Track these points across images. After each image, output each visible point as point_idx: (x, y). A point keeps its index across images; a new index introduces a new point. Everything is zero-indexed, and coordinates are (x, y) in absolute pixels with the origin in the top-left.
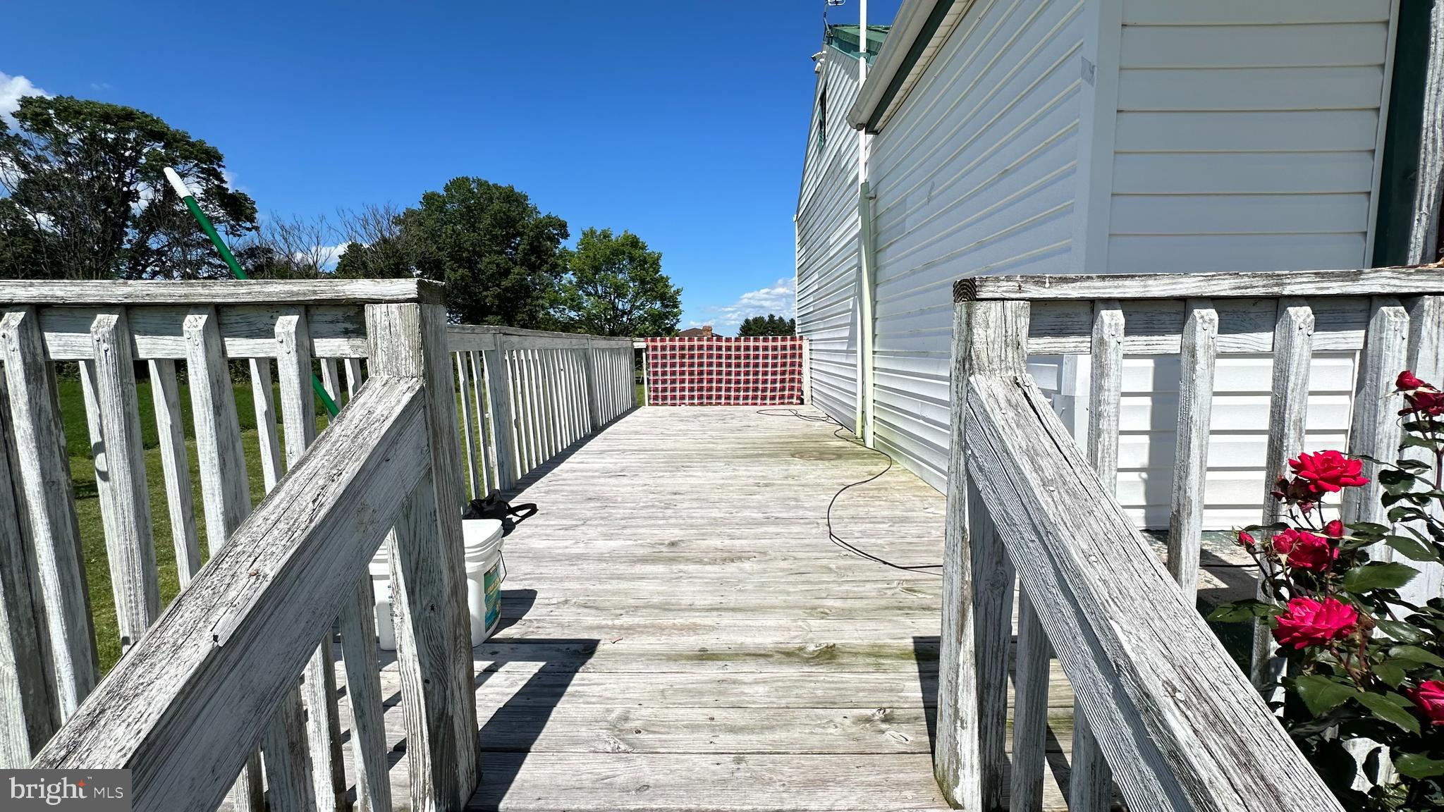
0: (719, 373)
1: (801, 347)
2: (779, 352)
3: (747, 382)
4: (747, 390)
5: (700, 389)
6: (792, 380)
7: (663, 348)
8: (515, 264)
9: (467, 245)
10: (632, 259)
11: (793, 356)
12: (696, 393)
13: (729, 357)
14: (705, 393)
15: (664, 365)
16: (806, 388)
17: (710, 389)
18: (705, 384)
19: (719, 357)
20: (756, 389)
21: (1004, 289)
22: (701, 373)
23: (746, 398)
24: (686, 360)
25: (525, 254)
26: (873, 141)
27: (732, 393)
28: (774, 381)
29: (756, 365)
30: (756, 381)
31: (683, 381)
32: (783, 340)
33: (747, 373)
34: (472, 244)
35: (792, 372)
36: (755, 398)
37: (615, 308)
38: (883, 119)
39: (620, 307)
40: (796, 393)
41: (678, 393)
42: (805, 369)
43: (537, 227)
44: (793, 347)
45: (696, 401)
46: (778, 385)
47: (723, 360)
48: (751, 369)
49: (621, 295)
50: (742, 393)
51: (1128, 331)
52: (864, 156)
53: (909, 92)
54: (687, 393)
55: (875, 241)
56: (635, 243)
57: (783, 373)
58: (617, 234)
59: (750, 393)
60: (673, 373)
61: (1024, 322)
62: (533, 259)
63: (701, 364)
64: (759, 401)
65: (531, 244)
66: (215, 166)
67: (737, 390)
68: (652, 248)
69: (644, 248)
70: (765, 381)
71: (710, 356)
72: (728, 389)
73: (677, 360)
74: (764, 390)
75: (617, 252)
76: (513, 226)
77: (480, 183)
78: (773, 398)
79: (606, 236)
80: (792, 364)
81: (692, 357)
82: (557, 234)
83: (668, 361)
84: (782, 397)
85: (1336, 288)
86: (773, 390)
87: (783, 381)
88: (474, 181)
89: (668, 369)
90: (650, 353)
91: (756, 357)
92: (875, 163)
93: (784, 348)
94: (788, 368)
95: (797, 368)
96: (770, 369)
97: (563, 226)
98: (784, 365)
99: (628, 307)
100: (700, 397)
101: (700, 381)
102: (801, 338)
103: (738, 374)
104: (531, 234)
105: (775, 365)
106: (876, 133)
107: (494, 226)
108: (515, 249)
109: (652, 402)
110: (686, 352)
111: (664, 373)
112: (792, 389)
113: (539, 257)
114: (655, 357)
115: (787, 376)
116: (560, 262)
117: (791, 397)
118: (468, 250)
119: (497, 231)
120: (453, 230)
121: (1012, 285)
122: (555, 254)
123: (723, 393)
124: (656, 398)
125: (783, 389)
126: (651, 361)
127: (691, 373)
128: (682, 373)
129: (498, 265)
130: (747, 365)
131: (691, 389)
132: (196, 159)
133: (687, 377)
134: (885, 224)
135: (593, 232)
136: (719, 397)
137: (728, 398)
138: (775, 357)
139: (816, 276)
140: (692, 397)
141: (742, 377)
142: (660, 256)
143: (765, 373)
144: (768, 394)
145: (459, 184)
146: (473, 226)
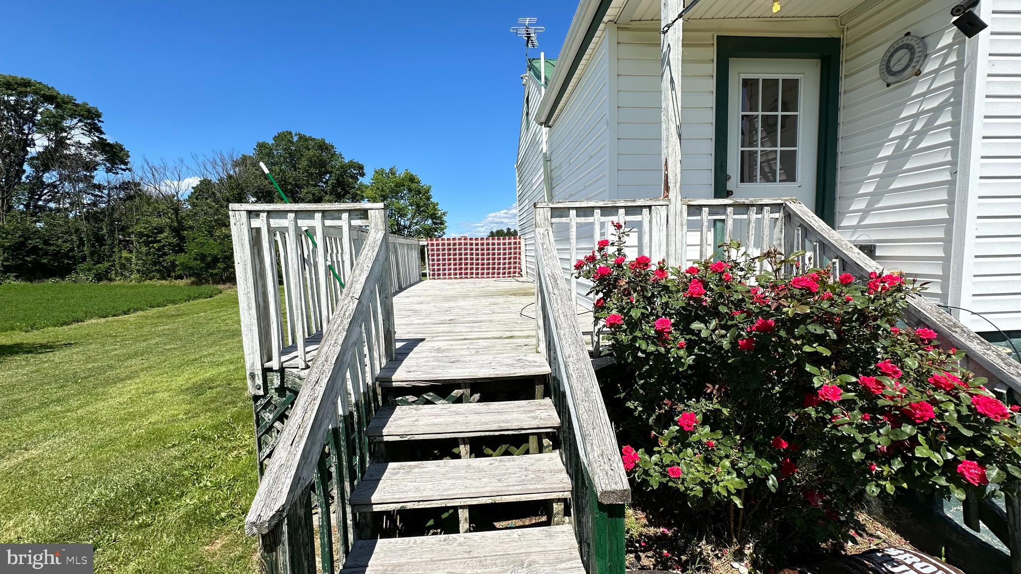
0: (471, 259)
1: (520, 243)
2: (507, 246)
3: (488, 264)
4: (488, 269)
5: (460, 269)
6: (515, 263)
7: (438, 245)
8: (326, 193)
9: (291, 180)
10: (410, 190)
11: (515, 248)
12: (458, 271)
13: (477, 249)
14: (463, 271)
15: (438, 255)
16: (523, 268)
17: (466, 269)
18: (463, 266)
19: (472, 249)
20: (494, 269)
21: (544, 205)
22: (461, 259)
23: (488, 274)
24: (452, 252)
25: (333, 187)
26: (549, 131)
27: (480, 271)
28: (504, 264)
29: (494, 254)
30: (494, 264)
31: (450, 264)
32: (509, 239)
33: (488, 259)
34: (294, 179)
35: (515, 258)
36: (493, 273)
37: (398, 224)
38: (551, 121)
39: (402, 223)
40: (517, 270)
41: (447, 272)
42: (523, 256)
43: (342, 168)
44: (515, 243)
45: (458, 276)
46: (507, 266)
47: (474, 251)
48: (491, 256)
49: (402, 216)
50: (485, 271)
51: (577, 216)
52: (545, 138)
53: (561, 110)
54: (452, 271)
55: (551, 183)
56: (412, 179)
57: (510, 258)
58: (401, 173)
59: (491, 271)
60: (444, 260)
61: (549, 213)
62: (339, 190)
63: (460, 254)
64: (496, 275)
65: (337, 180)
66: (96, 122)
67: (483, 269)
68: (424, 182)
69: (418, 182)
70: (499, 264)
71: (466, 249)
72: (477, 269)
73: (446, 252)
74: (499, 269)
75: (399, 185)
76: (324, 166)
77: (302, 138)
78: (504, 273)
79: (392, 172)
80: (515, 253)
81: (455, 250)
82: (357, 174)
83: (441, 252)
84: (509, 273)
85: (629, 204)
86: (504, 269)
87: (510, 263)
88: (296, 135)
89: (441, 257)
90: (430, 247)
91: (493, 249)
92: (550, 141)
93: (510, 244)
94: (512, 256)
95: (518, 255)
96: (502, 256)
97: (361, 168)
98: (510, 254)
99: (408, 223)
100: (461, 274)
101: (460, 264)
102: (520, 238)
103: (483, 259)
104: (338, 172)
105: (504, 254)
106: (549, 127)
107: (310, 167)
108: (326, 183)
109: (431, 277)
110: (452, 247)
111: (438, 260)
112: (515, 268)
113: (344, 189)
114: (433, 250)
115: (512, 260)
116: (359, 192)
117: (515, 272)
118: (291, 184)
119: (313, 170)
120: (280, 169)
121: (546, 204)
122: (355, 187)
123: (474, 271)
124: (434, 275)
125: (510, 268)
126: (430, 252)
127: (455, 260)
128: (449, 260)
129: (313, 195)
130: (488, 254)
131: (455, 269)
132: (79, 116)
133: (452, 262)
134: (555, 174)
135: (382, 171)
136: (472, 274)
137: (477, 274)
138: (504, 249)
139: (527, 201)
140: (455, 274)
141: (485, 261)
142: (430, 187)
143: (499, 259)
144: (501, 271)
145: (283, 138)
146: (294, 166)
